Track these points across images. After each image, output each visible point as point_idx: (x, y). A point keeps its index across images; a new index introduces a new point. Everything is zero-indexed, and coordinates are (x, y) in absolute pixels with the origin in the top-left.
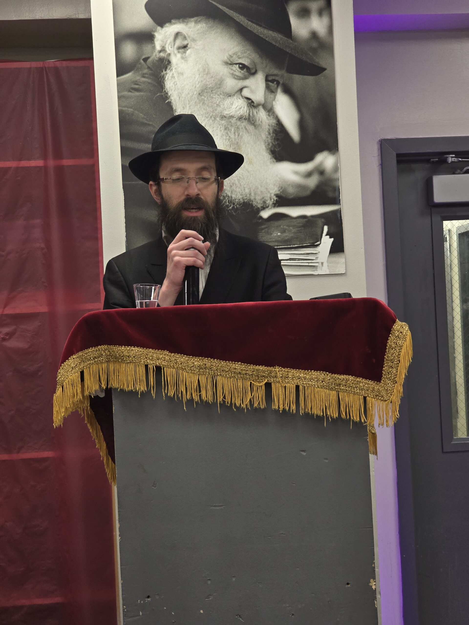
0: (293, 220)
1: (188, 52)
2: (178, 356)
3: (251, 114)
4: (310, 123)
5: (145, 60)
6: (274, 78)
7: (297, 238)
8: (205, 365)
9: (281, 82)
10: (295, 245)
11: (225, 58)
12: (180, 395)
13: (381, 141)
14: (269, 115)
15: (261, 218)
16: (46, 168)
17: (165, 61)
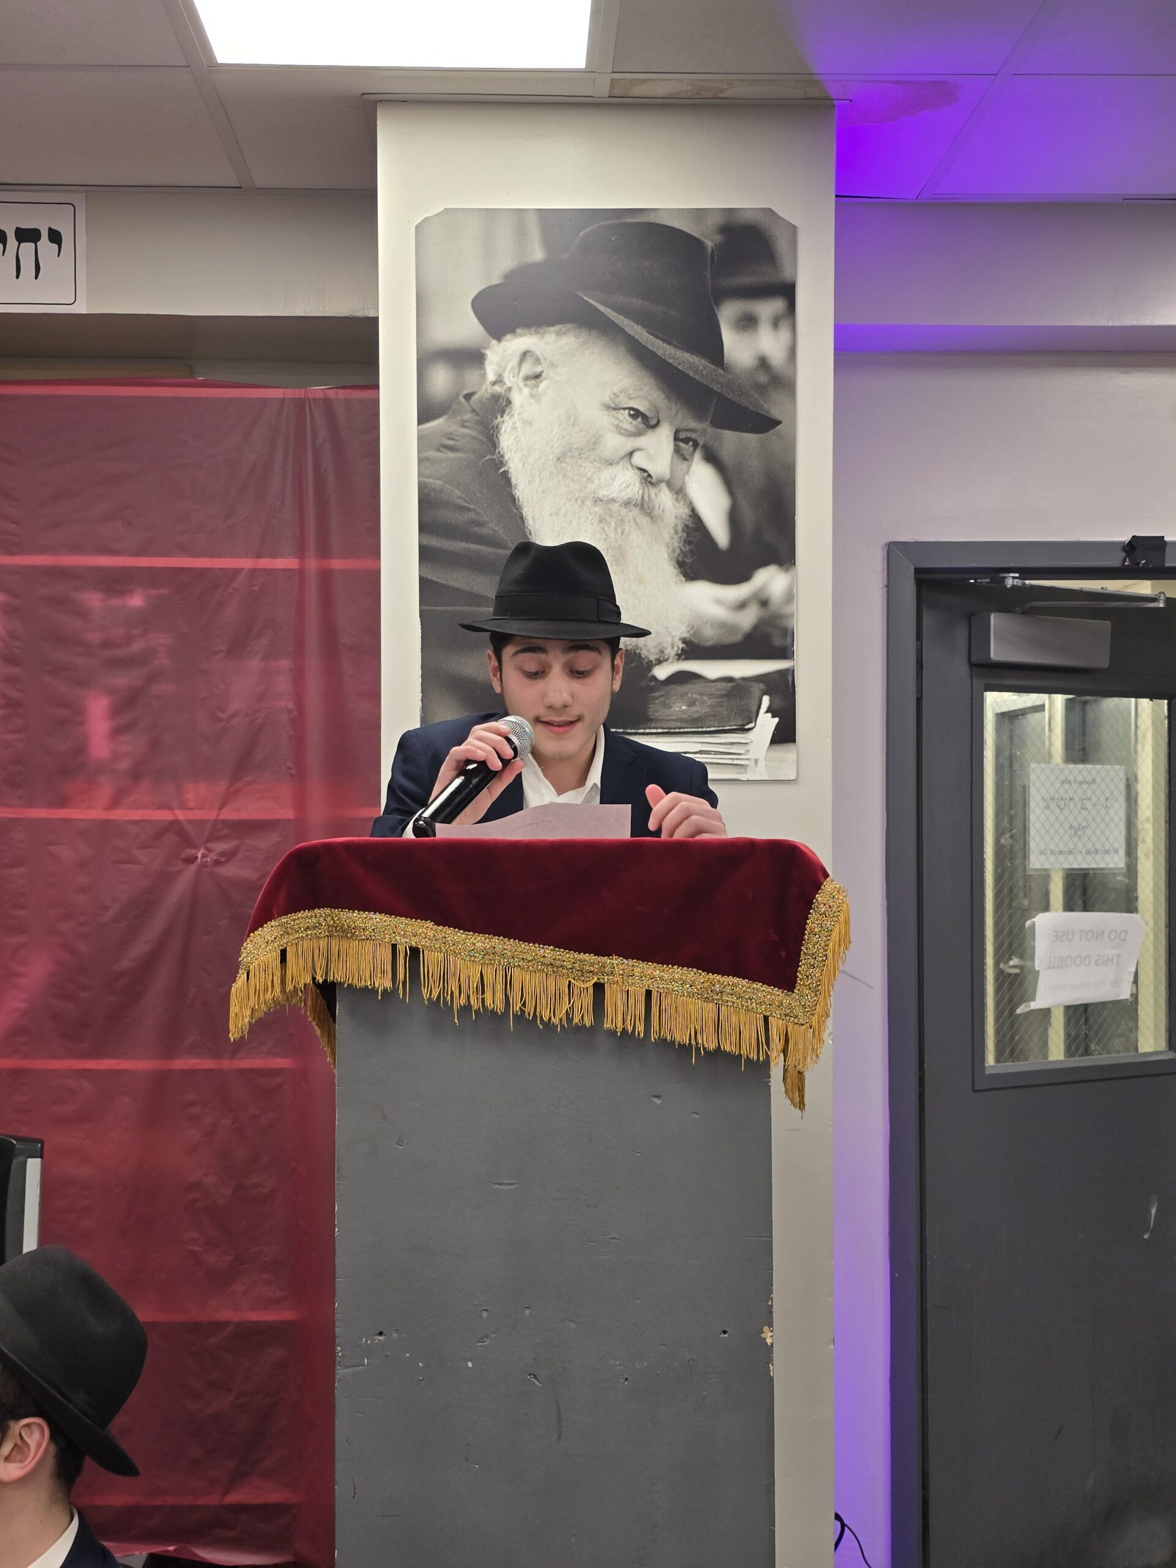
0: (710, 684)
1: (543, 385)
2: (449, 931)
3: (646, 498)
4: (749, 516)
5: (468, 397)
6: (689, 435)
7: (714, 716)
8: (494, 948)
9: (701, 443)
10: (710, 727)
11: (606, 399)
12: (449, 997)
13: (889, 545)
14: (677, 500)
15: (654, 678)
17: (501, 400)
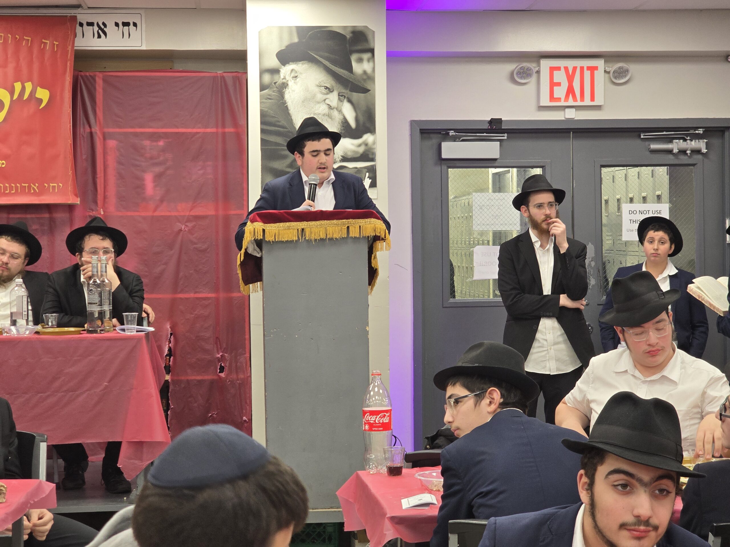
0: (350, 169)
1: (298, 80)
3: (330, 113)
4: (361, 119)
5: (275, 83)
6: (343, 94)
9: (346, 96)
11: (317, 83)
13: (411, 121)
14: (339, 114)
16: (217, 133)
17: (285, 84)
